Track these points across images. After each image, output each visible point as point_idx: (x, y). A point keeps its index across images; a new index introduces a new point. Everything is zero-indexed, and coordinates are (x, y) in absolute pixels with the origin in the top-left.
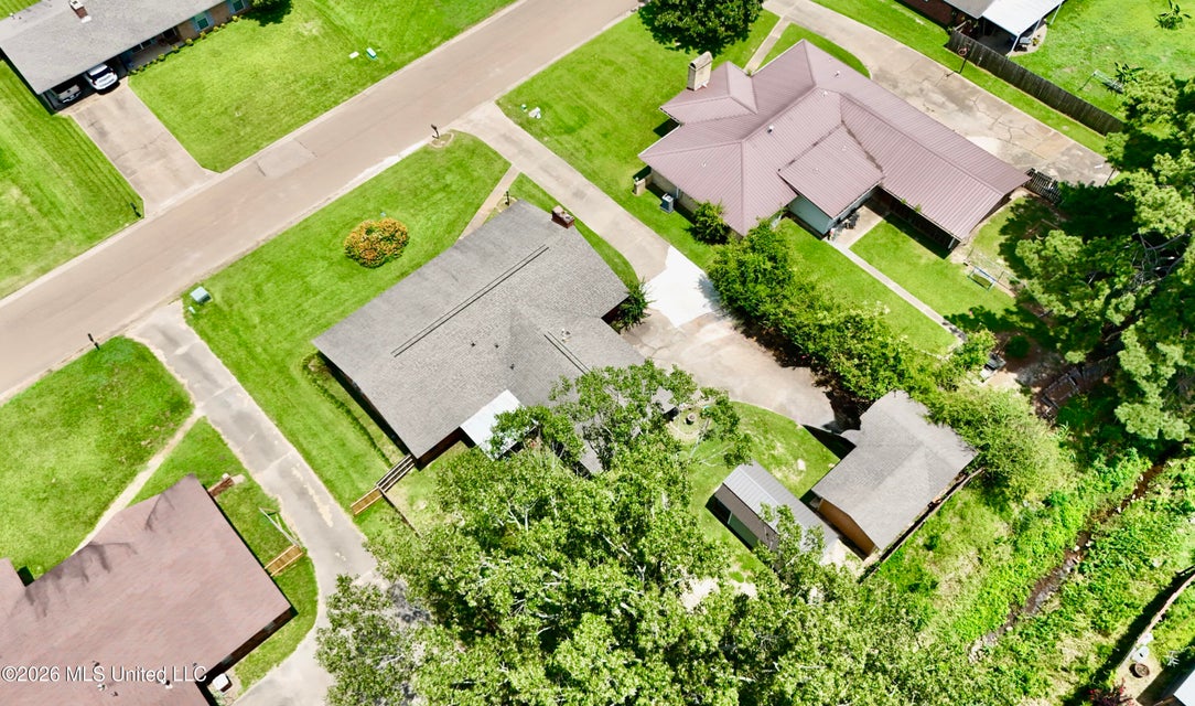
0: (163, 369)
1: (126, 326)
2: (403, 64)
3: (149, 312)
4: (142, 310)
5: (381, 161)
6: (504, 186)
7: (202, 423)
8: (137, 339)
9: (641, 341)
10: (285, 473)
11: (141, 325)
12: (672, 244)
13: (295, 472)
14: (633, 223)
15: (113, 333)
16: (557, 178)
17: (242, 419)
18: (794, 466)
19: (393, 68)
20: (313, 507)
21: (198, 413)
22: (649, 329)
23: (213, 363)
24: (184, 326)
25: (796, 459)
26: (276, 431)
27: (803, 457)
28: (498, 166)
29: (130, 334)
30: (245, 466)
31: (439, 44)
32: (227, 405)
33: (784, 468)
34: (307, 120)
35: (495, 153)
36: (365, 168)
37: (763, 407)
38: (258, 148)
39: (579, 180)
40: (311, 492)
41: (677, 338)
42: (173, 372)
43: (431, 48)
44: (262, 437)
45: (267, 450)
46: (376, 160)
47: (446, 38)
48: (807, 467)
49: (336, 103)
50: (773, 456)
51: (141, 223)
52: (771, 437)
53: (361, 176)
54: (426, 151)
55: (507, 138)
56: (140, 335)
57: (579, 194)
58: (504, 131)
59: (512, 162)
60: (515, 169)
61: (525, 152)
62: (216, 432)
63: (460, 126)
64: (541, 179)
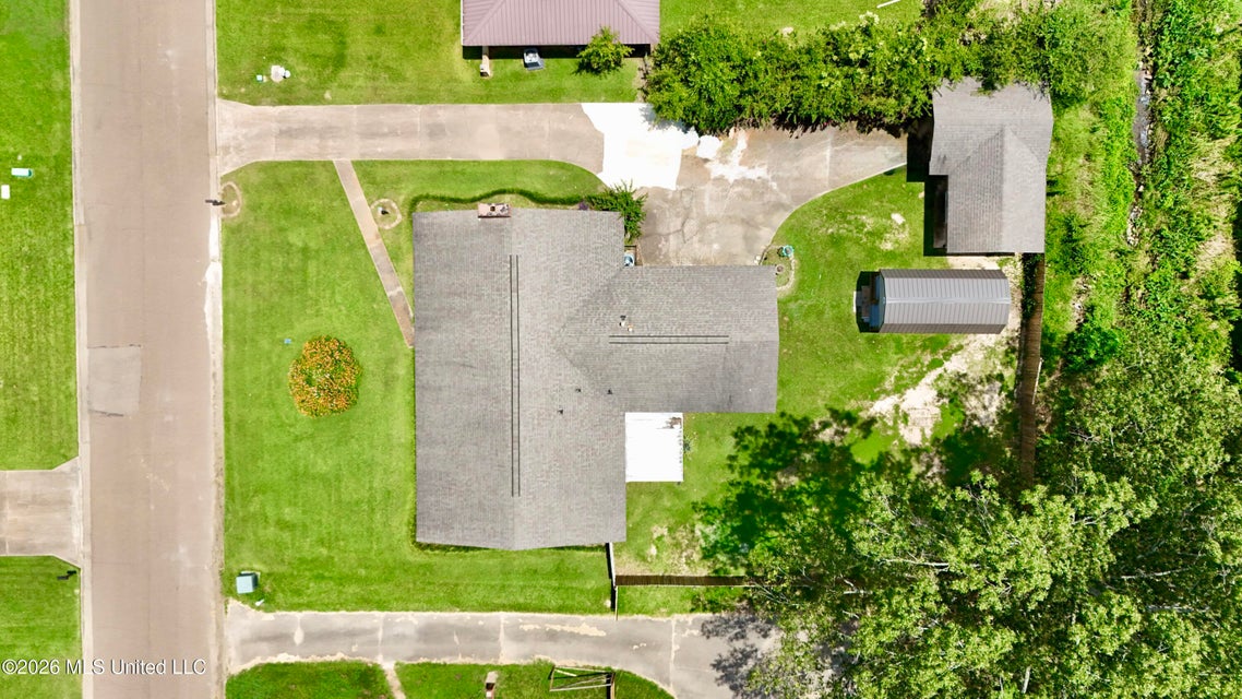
0: (308, 666)
1: (220, 667)
2: (66, 147)
3: (220, 635)
4: (212, 640)
5: (205, 283)
6: (357, 197)
7: (402, 670)
8: (249, 666)
9: (660, 235)
10: (518, 636)
11: (232, 653)
12: (580, 101)
13: (526, 628)
14: (521, 113)
15: (219, 682)
16: (393, 133)
17: (427, 634)
18: (894, 226)
19: (62, 164)
20: (573, 636)
21: (388, 667)
22: (653, 216)
23: (339, 619)
24: (270, 617)
25: (890, 218)
26: (468, 615)
27: (892, 210)
28: (322, 177)
29: (236, 668)
30: (482, 663)
31: (67, 81)
32: (401, 638)
33: (888, 235)
34: (70, 316)
35: (300, 163)
36: (202, 309)
37: (821, 195)
38: (70, 396)
39: (416, 114)
40: (558, 628)
41: (686, 199)
42: (319, 660)
43: (66, 95)
44: (463, 631)
45: (485, 636)
47: (64, 65)
48: (904, 216)
49: (70, 266)
50: (868, 233)
51: (85, 575)
52: (852, 218)
53: (209, 321)
54: (232, 232)
55: (288, 134)
56: (246, 659)
57: (435, 131)
58: (274, 126)
59: (329, 158)
60: (341, 163)
61: (326, 132)
62: (424, 664)
63: (222, 166)
64: (380, 150)
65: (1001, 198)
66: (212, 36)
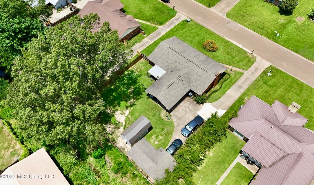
0: (170, 20)
1: (180, 12)
2: (278, 43)
4: (184, 14)
5: (240, 44)
6: (237, 70)
7: (157, 28)
8: (177, 15)
9: (190, 104)
10: (147, 42)
11: (180, 14)
12: (227, 111)
13: (147, 44)
14: (233, 101)
15: (178, 11)
16: (245, 81)
17: (160, 33)
18: (156, 141)
19: (275, 41)
20: (140, 48)
21: (160, 27)
22: (195, 106)
23: (172, 26)
24: (181, 20)
25: (158, 141)
26: (157, 39)
27: (159, 143)
28: (245, 68)
29: (178, 13)
30: (148, 36)
31: (290, 49)
32: (162, 30)
33: (155, 138)
34: (249, 28)
35: (250, 67)
36: (236, 41)
37: (174, 134)
38: (236, 21)
39: (246, 86)
40: (143, 47)
41: (193, 113)
43: (288, 48)
44: (155, 37)
45: (152, 39)
46: (239, 43)
47: (293, 51)
48: (156, 144)
49: (257, 32)
50: (159, 136)
52: (164, 135)
53: (233, 41)
54: (246, 52)
55: (257, 69)
56: (178, 15)
57: (240, 87)
58: (260, 68)
59: (248, 71)
60: (246, 71)
61: (253, 73)
62: (156, 30)
63: (258, 58)
64: (243, 78)
65: (144, 153)
66: (284, 71)
